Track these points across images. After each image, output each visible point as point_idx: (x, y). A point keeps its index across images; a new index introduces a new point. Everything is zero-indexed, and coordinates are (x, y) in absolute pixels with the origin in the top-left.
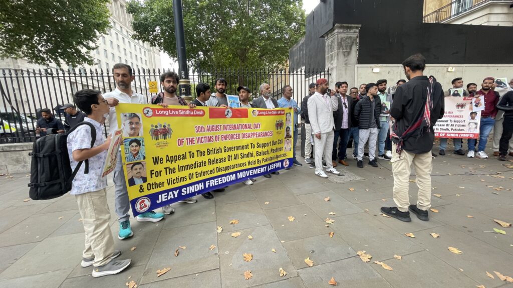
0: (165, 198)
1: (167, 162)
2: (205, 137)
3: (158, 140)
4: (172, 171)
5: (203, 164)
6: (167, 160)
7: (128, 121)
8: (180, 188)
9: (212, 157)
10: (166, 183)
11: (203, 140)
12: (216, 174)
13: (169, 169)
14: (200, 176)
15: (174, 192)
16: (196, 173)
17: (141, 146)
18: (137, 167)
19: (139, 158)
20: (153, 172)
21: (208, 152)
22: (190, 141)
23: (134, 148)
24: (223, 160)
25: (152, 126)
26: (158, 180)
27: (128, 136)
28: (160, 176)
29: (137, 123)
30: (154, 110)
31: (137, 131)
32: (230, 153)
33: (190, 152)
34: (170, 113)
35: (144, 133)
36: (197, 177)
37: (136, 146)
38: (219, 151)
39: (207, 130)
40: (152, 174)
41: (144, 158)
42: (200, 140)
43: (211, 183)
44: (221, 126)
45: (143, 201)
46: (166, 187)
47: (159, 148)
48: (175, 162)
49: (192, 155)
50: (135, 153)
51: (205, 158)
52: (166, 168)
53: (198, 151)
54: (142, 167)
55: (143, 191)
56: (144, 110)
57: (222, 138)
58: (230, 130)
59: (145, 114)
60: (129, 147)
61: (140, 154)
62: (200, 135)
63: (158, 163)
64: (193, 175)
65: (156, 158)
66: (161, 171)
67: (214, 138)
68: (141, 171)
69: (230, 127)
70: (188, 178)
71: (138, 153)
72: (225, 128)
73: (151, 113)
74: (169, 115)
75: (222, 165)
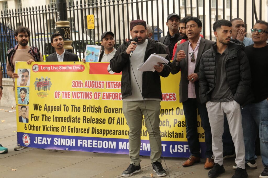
0: (40, 142)
1: (44, 110)
2: (82, 93)
3: (40, 90)
4: (48, 119)
5: (77, 120)
6: (45, 109)
7: (21, 75)
8: (53, 137)
9: (89, 115)
10: (41, 128)
11: (80, 95)
12: (90, 135)
13: (46, 117)
14: (72, 131)
15: (48, 138)
16: (69, 127)
17: (27, 94)
18: (24, 109)
19: (25, 103)
20: (33, 116)
21: (84, 108)
22: (65, 95)
23: (22, 95)
24: (102, 121)
25: (37, 79)
26: (36, 124)
27: (19, 86)
28: (38, 120)
29: (27, 76)
30: (40, 66)
31: (25, 82)
32: (112, 115)
33: (65, 105)
34: (52, 69)
35: (31, 84)
36: (69, 132)
37: (24, 93)
38: (98, 110)
39: (86, 86)
40: (32, 117)
41: (28, 103)
42: (76, 95)
43: (84, 144)
44: (103, 82)
45: (26, 137)
46: (41, 132)
47: (39, 97)
48: (51, 112)
49: (67, 109)
50: (23, 98)
51: (81, 115)
52: (43, 115)
53: (72, 106)
54: (26, 110)
55: (26, 129)
56: (33, 66)
57: (104, 96)
58: (115, 87)
59: (33, 70)
60: (20, 93)
61: (26, 100)
62: (77, 90)
63: (37, 110)
64: (65, 128)
65: (36, 104)
66: (38, 117)
67: (93, 95)
68: (25, 113)
69: (114, 85)
70: (60, 129)
71: (24, 98)
72: (109, 85)
73: (37, 69)
74: (51, 71)
75: (99, 127)
